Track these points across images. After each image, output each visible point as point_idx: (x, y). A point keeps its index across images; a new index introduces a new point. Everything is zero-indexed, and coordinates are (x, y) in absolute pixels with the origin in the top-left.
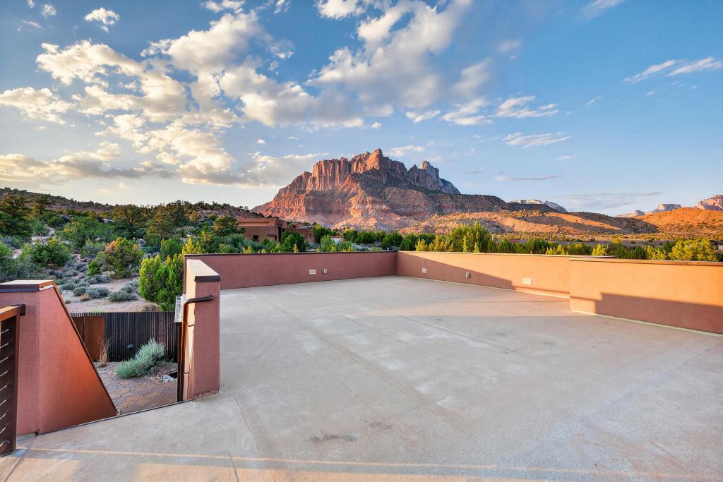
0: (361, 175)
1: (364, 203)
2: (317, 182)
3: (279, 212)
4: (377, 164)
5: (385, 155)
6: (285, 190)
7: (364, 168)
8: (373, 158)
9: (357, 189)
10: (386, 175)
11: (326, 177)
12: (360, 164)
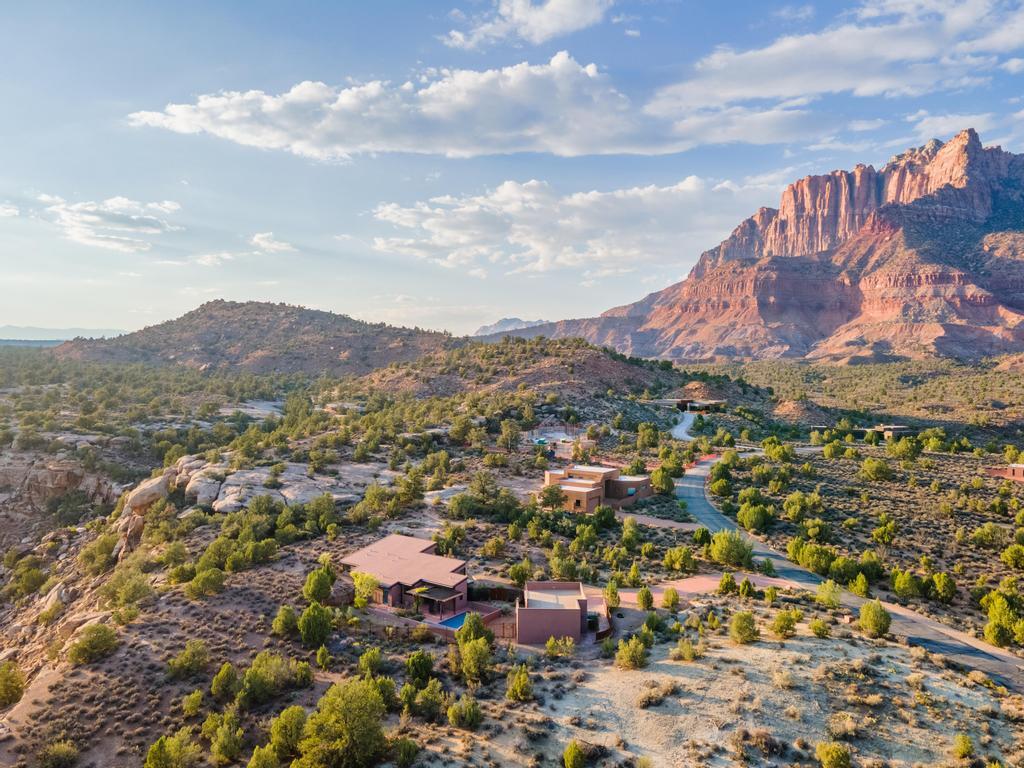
0: (907, 207)
1: (911, 282)
2: (791, 231)
3: (697, 310)
4: (959, 172)
5: (986, 145)
6: (714, 253)
7: (921, 186)
8: (952, 153)
9: (894, 246)
10: (989, 202)
11: (813, 220)
12: (909, 177)
